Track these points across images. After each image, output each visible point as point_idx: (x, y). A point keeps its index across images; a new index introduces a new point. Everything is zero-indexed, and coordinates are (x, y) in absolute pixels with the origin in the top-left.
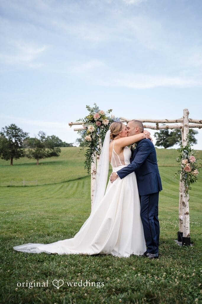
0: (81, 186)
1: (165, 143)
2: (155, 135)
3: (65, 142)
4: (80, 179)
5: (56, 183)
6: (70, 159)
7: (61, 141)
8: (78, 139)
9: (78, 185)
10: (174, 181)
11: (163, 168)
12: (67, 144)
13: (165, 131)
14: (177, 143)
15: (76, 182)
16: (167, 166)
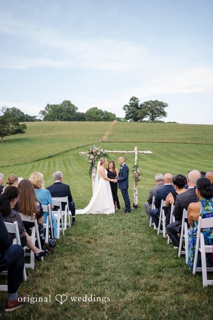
0: (52, 165)
1: (135, 116)
2: (124, 108)
3: (27, 115)
4: (50, 157)
5: (26, 162)
6: (37, 135)
7: (23, 113)
8: (41, 111)
9: (49, 164)
10: (142, 157)
11: (133, 143)
12: (29, 117)
13: (135, 103)
14: (147, 116)
15: (46, 161)
16: (136, 142)
